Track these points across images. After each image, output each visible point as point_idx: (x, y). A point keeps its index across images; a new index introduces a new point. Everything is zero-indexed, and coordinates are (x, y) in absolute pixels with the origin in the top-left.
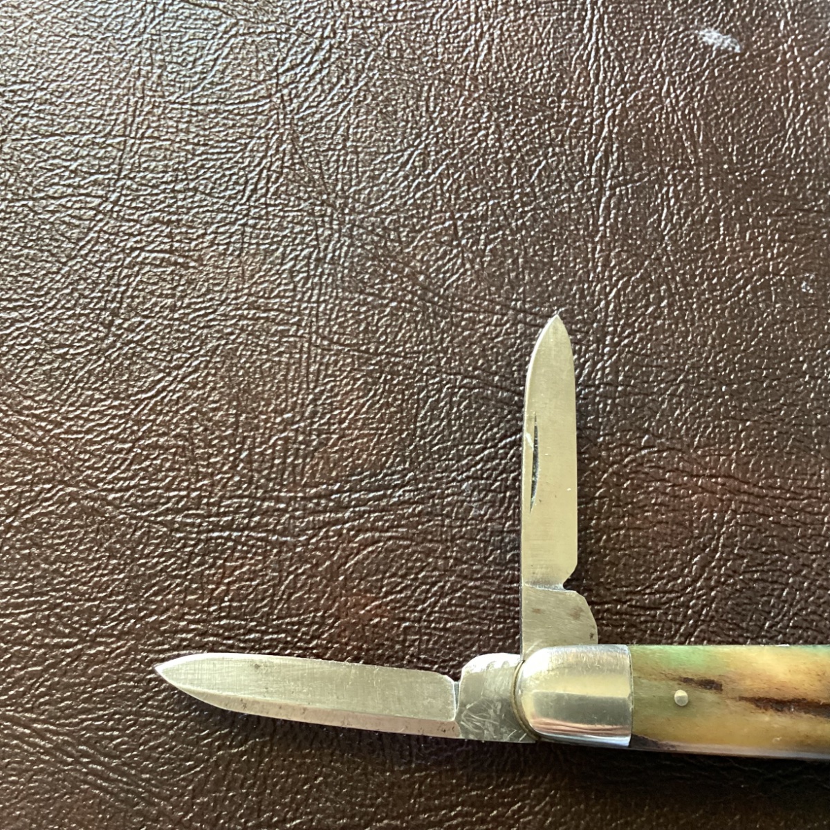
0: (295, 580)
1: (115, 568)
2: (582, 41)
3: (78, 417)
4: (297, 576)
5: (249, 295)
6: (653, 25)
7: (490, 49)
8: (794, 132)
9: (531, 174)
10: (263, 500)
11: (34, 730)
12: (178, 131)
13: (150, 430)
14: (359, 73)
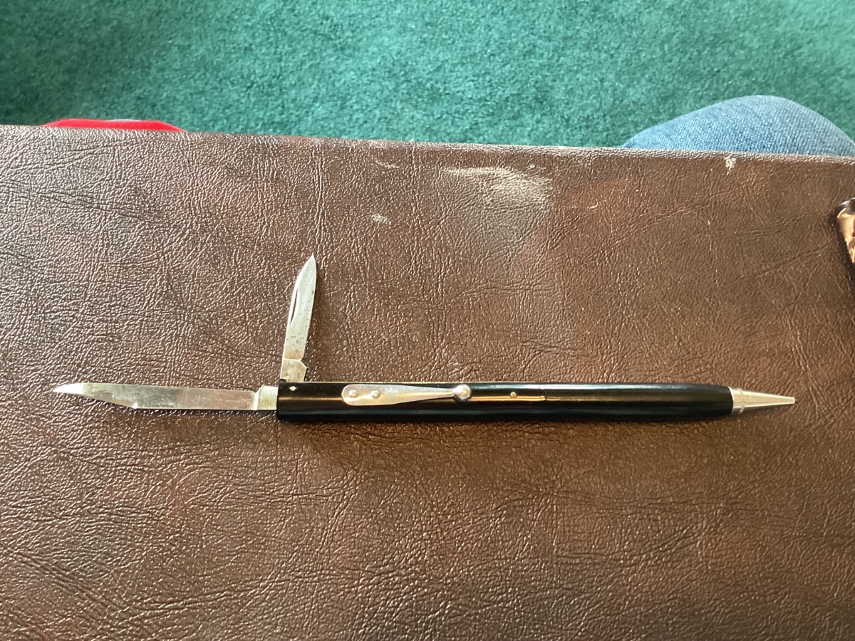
0: (155, 489)
1: (73, 484)
2: (313, 223)
3: (59, 415)
4: (156, 487)
5: (142, 354)
6: (348, 213)
7: (267, 230)
8: (416, 262)
9: (284, 289)
10: (142, 451)
11: (32, 559)
12: (114, 277)
13: (92, 420)
14: (202, 244)
